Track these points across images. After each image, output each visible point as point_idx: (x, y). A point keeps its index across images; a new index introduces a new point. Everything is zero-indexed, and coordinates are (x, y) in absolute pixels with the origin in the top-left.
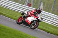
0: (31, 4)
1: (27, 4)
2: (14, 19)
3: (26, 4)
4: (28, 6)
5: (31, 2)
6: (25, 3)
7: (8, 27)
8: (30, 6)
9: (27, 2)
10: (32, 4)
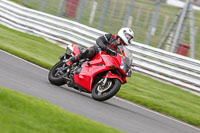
0: (188, 48)
1: (174, 45)
2: (131, 100)
3: (173, 47)
4: (178, 53)
5: (187, 39)
6: (169, 42)
7: (108, 126)
8: (185, 53)
9: (175, 41)
10: (192, 46)
